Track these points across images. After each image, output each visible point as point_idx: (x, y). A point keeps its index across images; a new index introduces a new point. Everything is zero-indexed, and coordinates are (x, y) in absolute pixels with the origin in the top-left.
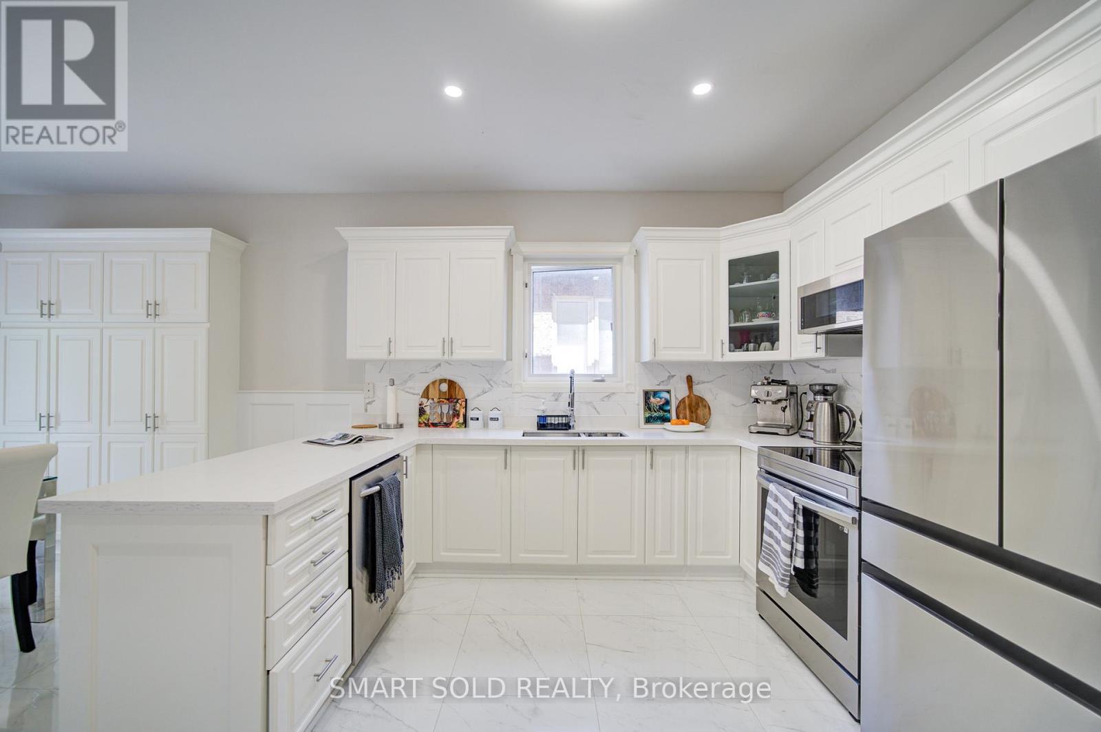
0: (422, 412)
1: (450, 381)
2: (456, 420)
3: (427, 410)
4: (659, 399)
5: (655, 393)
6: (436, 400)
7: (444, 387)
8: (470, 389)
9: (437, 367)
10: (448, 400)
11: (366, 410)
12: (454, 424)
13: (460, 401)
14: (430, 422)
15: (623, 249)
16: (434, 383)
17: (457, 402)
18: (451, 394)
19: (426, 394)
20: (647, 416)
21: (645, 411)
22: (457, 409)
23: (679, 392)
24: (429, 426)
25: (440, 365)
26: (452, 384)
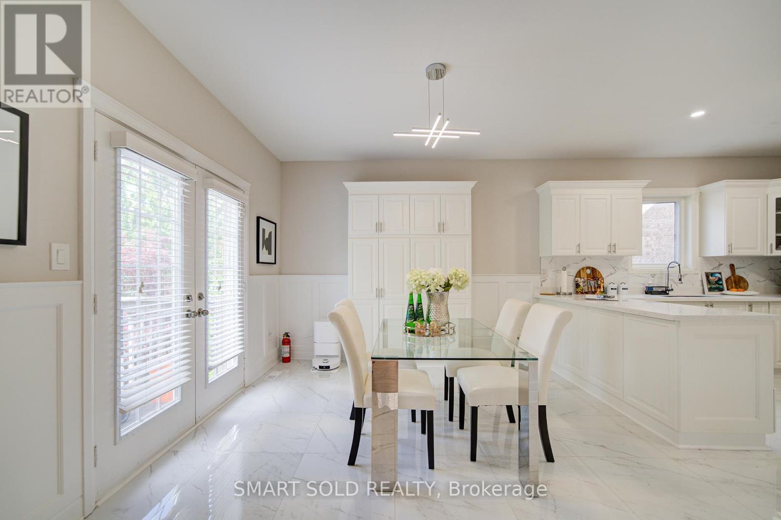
0: (577, 285)
1: (592, 268)
2: (599, 290)
3: (581, 284)
4: (714, 278)
5: (712, 274)
6: (586, 279)
7: (589, 271)
8: (604, 271)
9: (583, 260)
10: (593, 278)
11: (542, 285)
12: (598, 292)
13: (600, 279)
14: (584, 291)
15: (693, 191)
16: (583, 269)
17: (598, 280)
18: (594, 274)
19: (578, 274)
20: (709, 287)
21: (708, 284)
22: (599, 283)
23: (726, 273)
24: (583, 294)
25: (585, 259)
26: (593, 270)
